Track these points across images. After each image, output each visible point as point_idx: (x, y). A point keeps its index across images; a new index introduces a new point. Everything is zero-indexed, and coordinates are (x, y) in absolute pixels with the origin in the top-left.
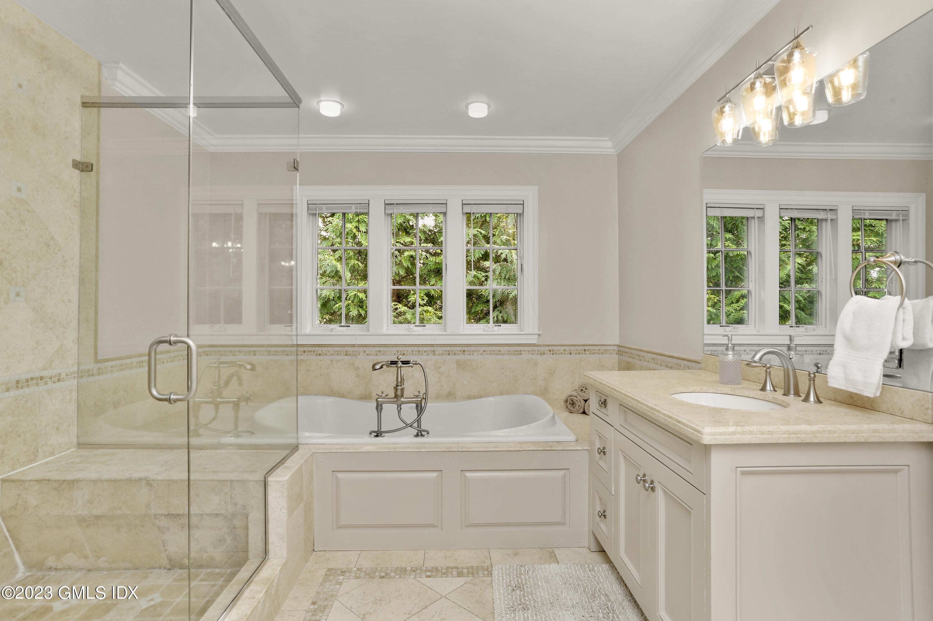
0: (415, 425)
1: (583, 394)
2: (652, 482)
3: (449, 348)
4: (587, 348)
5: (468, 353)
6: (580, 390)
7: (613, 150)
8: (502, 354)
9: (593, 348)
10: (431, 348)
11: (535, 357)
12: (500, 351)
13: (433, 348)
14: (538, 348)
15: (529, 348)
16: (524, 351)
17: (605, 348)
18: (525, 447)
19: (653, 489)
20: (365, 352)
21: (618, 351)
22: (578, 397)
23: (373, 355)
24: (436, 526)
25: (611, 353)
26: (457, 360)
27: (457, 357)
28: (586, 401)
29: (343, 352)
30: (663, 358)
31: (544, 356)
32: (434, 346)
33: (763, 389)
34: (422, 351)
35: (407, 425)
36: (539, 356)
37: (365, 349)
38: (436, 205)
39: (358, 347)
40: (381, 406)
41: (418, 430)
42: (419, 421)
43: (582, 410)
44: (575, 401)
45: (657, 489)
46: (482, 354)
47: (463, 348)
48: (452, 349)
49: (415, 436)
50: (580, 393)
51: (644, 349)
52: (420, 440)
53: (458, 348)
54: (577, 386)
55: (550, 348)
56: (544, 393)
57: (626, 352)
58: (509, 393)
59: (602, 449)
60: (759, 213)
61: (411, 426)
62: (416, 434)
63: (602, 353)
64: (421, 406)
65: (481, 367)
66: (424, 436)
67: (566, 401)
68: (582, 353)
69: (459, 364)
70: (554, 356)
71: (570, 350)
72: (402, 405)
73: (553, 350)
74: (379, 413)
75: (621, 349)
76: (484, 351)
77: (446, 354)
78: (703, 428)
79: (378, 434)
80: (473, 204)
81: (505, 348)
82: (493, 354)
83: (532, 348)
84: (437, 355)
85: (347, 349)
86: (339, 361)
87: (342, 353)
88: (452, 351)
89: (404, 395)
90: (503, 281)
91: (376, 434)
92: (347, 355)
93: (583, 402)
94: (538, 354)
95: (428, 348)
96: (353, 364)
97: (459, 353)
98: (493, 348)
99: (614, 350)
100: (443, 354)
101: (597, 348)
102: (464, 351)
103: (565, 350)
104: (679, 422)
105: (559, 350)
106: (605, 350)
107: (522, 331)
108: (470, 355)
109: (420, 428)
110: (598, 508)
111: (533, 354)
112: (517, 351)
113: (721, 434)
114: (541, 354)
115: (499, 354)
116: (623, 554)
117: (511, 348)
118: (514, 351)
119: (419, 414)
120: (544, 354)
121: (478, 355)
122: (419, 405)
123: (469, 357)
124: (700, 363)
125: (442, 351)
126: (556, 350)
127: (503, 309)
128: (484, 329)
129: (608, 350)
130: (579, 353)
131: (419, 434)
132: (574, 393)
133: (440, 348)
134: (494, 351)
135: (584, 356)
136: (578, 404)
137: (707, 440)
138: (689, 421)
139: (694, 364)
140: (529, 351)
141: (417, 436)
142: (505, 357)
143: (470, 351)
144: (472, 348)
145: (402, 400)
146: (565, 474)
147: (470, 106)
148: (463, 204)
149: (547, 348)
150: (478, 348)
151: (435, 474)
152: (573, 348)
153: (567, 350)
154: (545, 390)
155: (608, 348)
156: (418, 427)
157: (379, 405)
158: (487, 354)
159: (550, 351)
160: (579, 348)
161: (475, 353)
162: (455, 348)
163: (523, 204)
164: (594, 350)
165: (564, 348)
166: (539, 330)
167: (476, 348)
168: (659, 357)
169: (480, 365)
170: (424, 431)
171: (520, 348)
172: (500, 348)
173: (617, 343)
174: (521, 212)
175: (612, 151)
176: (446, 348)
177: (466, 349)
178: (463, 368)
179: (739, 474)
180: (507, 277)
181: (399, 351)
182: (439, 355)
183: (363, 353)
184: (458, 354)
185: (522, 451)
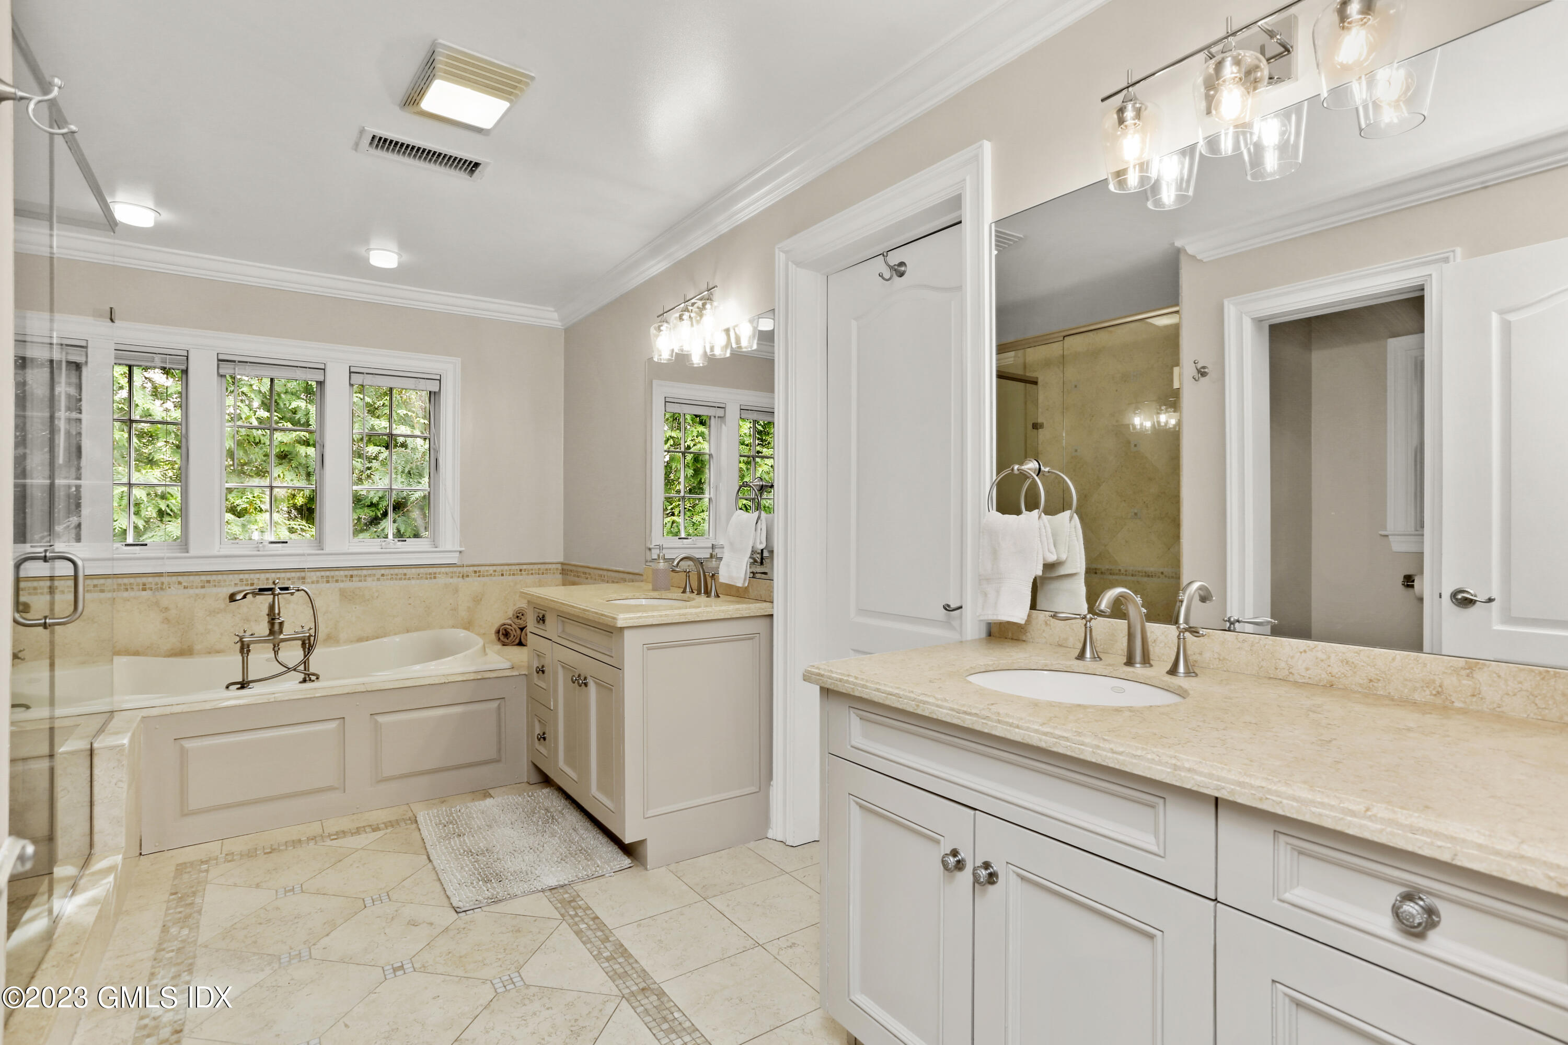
0: (302, 667)
1: (519, 621)
2: (585, 679)
3: (328, 573)
4: (525, 567)
5: (357, 579)
6: (515, 617)
7: (560, 324)
8: (409, 579)
9: (531, 567)
10: (298, 574)
11: (455, 580)
12: (405, 574)
13: (303, 574)
14: (459, 569)
15: (447, 570)
16: (440, 573)
17: (546, 566)
18: (451, 679)
19: (586, 685)
20: (180, 583)
21: (563, 569)
22: (513, 624)
23: (197, 588)
24: (337, 789)
25: (554, 573)
26: (340, 589)
27: (342, 585)
28: (522, 629)
29: (138, 585)
30: (609, 573)
31: (467, 579)
32: (305, 571)
33: (684, 592)
34: (284, 578)
35: (289, 669)
36: (461, 579)
37: (180, 579)
38: (308, 369)
39: (168, 576)
40: (248, 647)
41: (305, 674)
42: (305, 662)
43: (517, 641)
44: (510, 631)
45: (589, 685)
46: (378, 579)
47: (351, 573)
48: (332, 573)
49: (300, 682)
50: (516, 620)
51: (591, 565)
52: (308, 685)
53: (342, 573)
54: (510, 614)
55: (475, 569)
56: (468, 625)
57: (571, 571)
58: (417, 629)
59: (540, 667)
60: (720, 413)
61: (295, 670)
62: (301, 680)
63: (543, 573)
64: (310, 643)
65: (377, 597)
66: (313, 681)
67: (498, 632)
68: (518, 574)
69: (343, 594)
70: (481, 578)
71: (502, 571)
72: (280, 644)
73: (480, 571)
74: (245, 658)
75: (565, 567)
76: (383, 575)
77: (323, 582)
78: (618, 615)
79: (243, 685)
80: (367, 374)
81: (414, 570)
82: (396, 579)
83: (451, 569)
84: (308, 583)
85: (144, 580)
86: (128, 600)
87: (135, 587)
88: (333, 577)
89: (284, 630)
90: (399, 477)
91: (239, 686)
92: (144, 590)
93: (519, 631)
94: (459, 577)
95: (293, 574)
96: (157, 603)
97: (344, 579)
98: (396, 571)
99: (557, 569)
100: (318, 582)
101: (536, 567)
102: (352, 576)
103: (495, 571)
104: (602, 615)
105: (487, 571)
106: (547, 569)
107: (436, 547)
108: (360, 581)
109: (308, 671)
110: (538, 731)
111: (452, 577)
112: (430, 574)
113: (631, 618)
114: (463, 576)
115: (405, 579)
116: (561, 764)
117: (422, 570)
118: (426, 574)
119: (307, 653)
120: (468, 576)
121: (373, 580)
122: (307, 642)
123: (360, 584)
124: (642, 575)
125: (317, 577)
126: (484, 572)
127: (399, 517)
128: (381, 545)
129: (550, 569)
130: (514, 574)
131: (307, 679)
132: (509, 622)
133: (313, 573)
134: (397, 575)
135: (520, 578)
136: (512, 633)
137: (620, 624)
138: (609, 613)
139: (637, 577)
140: (446, 574)
141: (304, 681)
142: (413, 582)
143: (360, 576)
144: (365, 572)
145: (282, 636)
146: (499, 705)
147: (372, 253)
148: (350, 373)
149: (472, 569)
150: (374, 572)
151: (333, 725)
152: (506, 567)
153: (498, 570)
154: (469, 623)
155: (550, 566)
156: (305, 670)
157: (246, 646)
158: (387, 579)
159: (475, 572)
160: (514, 567)
161: (369, 579)
162: (337, 573)
163: (440, 380)
164: (532, 570)
165: (495, 568)
166: (461, 546)
167: (370, 572)
168: (605, 573)
169: (376, 594)
170: (313, 674)
171: (434, 570)
172: (405, 571)
173: (561, 560)
174: (437, 390)
175: (558, 325)
176: (323, 573)
177: (355, 573)
178: (350, 600)
179: (645, 649)
180: (406, 470)
181: (244, 580)
182: (313, 582)
183: (176, 586)
184: (343, 581)
185: (449, 682)
